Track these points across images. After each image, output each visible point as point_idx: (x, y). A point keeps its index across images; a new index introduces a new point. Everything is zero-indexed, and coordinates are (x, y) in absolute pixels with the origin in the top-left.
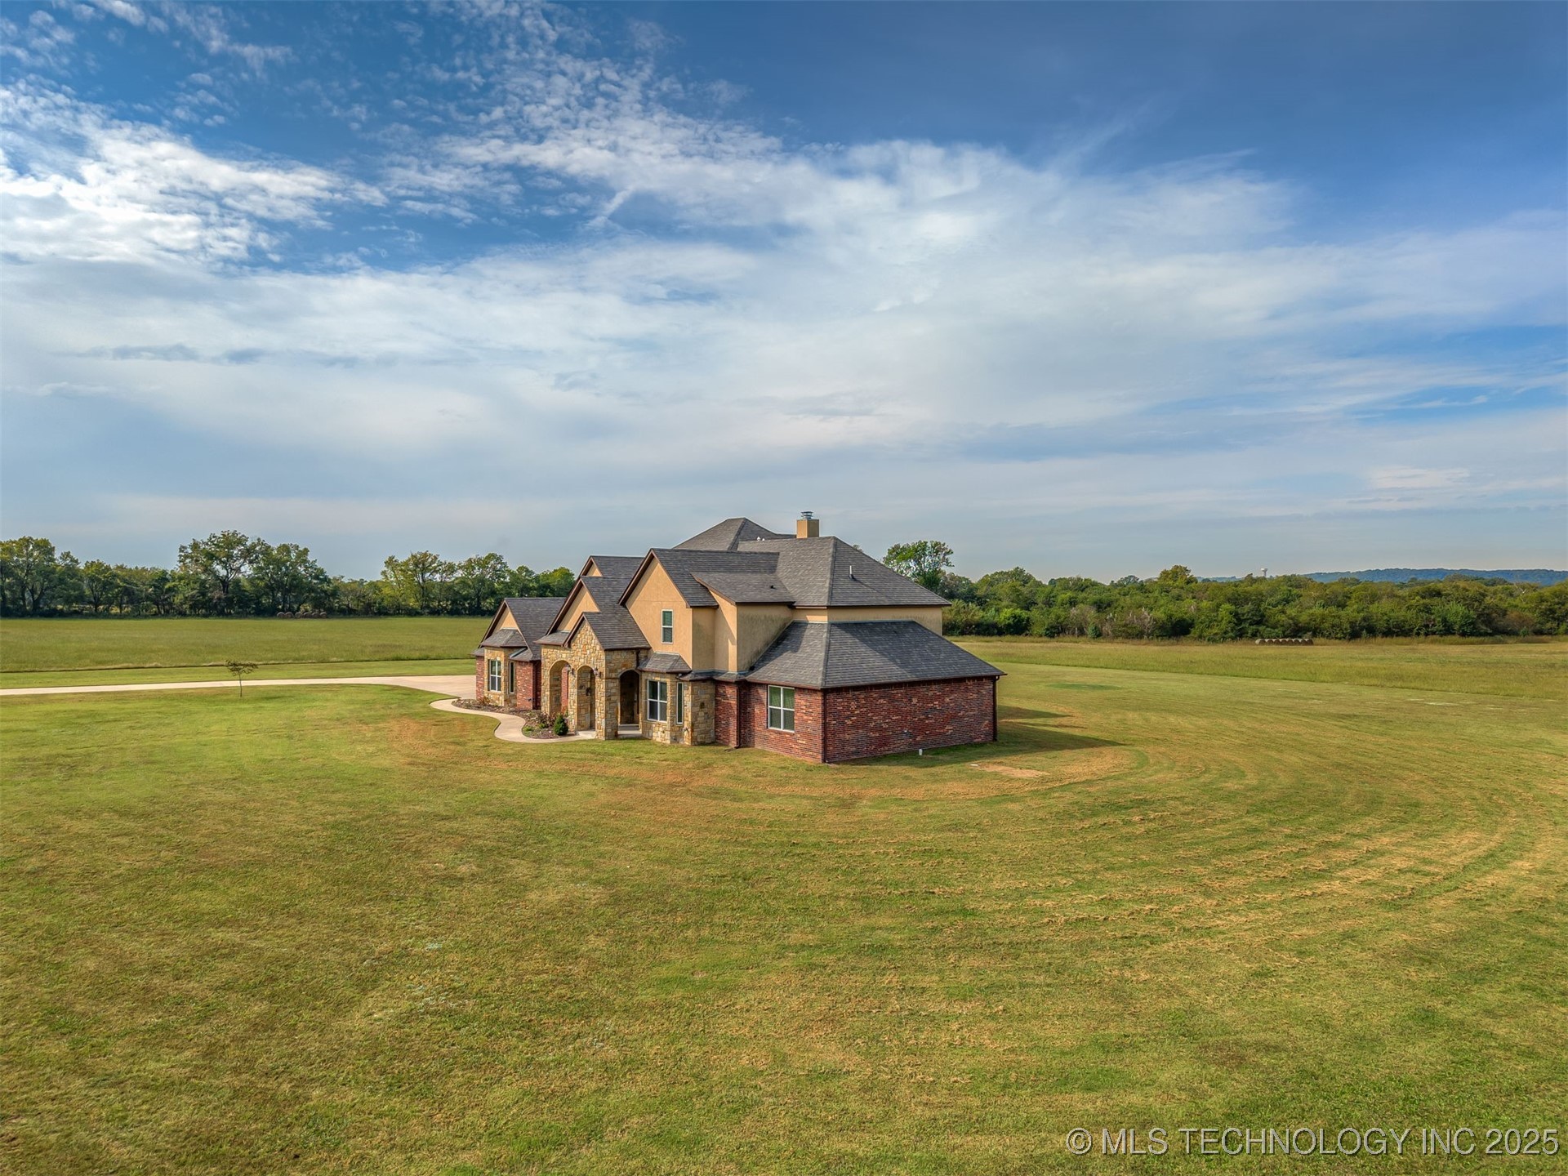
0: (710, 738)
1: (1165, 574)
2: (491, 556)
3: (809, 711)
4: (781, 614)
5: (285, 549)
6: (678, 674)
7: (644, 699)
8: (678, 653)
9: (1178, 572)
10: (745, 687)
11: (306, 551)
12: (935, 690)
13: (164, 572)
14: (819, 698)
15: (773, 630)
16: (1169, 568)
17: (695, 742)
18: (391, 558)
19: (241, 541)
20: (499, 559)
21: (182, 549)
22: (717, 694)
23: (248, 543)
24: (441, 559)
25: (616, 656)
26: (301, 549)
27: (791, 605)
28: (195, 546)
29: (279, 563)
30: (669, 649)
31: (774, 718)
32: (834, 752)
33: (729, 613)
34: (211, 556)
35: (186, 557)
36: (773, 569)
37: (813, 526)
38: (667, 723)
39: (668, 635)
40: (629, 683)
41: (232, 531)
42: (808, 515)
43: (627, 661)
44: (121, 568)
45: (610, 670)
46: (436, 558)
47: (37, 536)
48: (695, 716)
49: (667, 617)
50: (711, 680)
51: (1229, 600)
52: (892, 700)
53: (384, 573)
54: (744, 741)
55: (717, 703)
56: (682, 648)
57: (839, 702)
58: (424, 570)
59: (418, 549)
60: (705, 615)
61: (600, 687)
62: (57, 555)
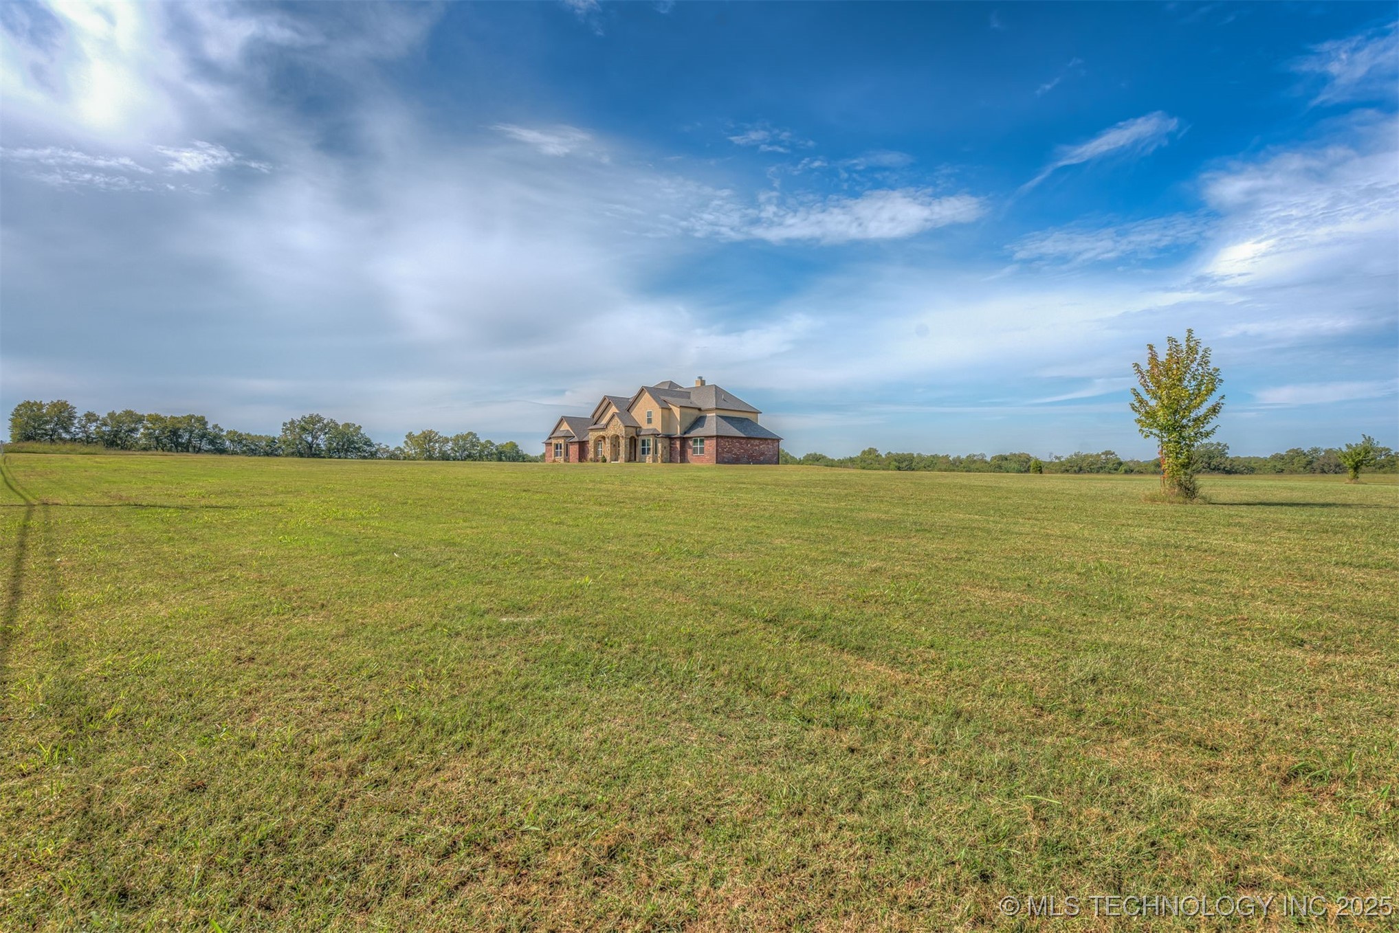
0: (670, 459)
1: (864, 452)
2: (470, 433)
3: (710, 446)
4: (696, 413)
5: (347, 425)
6: (656, 435)
7: (640, 447)
8: (654, 427)
9: (872, 451)
10: (684, 440)
11: (360, 427)
12: (757, 442)
13: (274, 438)
14: (714, 442)
15: (693, 419)
16: (867, 449)
17: (662, 462)
18: (410, 433)
19: (320, 420)
20: (474, 435)
21: (285, 424)
22: (671, 443)
23: (325, 422)
24: (440, 434)
25: (628, 429)
26: (357, 426)
27: (700, 409)
28: (292, 422)
29: (343, 434)
30: (651, 426)
31: (695, 451)
32: (720, 460)
33: (677, 411)
34: (304, 429)
35: (287, 429)
36: (689, 398)
37: (703, 383)
38: (651, 455)
39: (649, 421)
40: (633, 441)
41: (315, 414)
42: (700, 378)
43: (632, 432)
44: (248, 435)
45: (626, 435)
46: (437, 434)
47: (198, 415)
48: (662, 451)
49: (649, 414)
50: (670, 438)
51: (895, 460)
52: (741, 444)
53: (406, 442)
54: (684, 459)
55: (671, 447)
56: (657, 425)
57: (722, 442)
58: (430, 441)
59: (427, 428)
60: (666, 412)
61: (622, 442)
62: (210, 426)
